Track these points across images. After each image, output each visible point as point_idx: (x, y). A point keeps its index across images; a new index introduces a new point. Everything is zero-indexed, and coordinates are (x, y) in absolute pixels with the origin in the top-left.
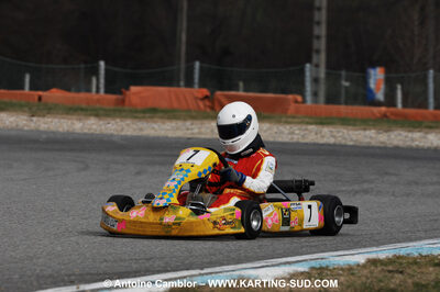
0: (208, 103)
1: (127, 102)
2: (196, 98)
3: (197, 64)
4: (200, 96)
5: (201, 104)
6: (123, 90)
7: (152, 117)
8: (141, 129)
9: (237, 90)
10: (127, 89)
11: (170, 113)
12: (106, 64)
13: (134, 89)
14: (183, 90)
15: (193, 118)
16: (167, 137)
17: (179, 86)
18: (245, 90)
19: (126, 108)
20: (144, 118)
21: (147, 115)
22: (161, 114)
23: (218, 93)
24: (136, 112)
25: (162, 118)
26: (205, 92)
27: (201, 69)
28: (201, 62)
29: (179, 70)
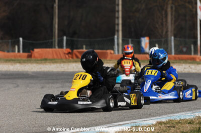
0: (70, 55)
1: (33, 56)
2: (65, 53)
3: (65, 38)
4: (66, 52)
5: (67, 56)
6: (31, 51)
7: (45, 63)
8: (41, 68)
9: (82, 48)
10: (33, 50)
11: (53, 60)
12: (23, 39)
13: (36, 50)
14: (57, 49)
15: (64, 62)
16: (53, 72)
17: (55, 48)
18: (86, 49)
19: (33, 59)
20: (41, 63)
21: (43, 62)
22: (48, 61)
23: (75, 51)
24: (38, 60)
25: (50, 63)
26: (69, 50)
27: (67, 40)
28: (67, 37)
29: (55, 41)
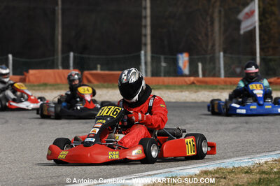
1: (27, 80)
3: (72, 54)
6: (25, 73)
7: (44, 89)
9: (96, 69)
10: (27, 72)
11: (55, 86)
12: (13, 56)
13: (31, 72)
14: (60, 70)
17: (58, 68)
18: (101, 70)
19: (27, 84)
20: (39, 89)
21: (41, 88)
22: (49, 87)
23: (86, 73)
24: (34, 86)
25: (51, 89)
27: (75, 57)
28: (74, 52)
29: (57, 59)
